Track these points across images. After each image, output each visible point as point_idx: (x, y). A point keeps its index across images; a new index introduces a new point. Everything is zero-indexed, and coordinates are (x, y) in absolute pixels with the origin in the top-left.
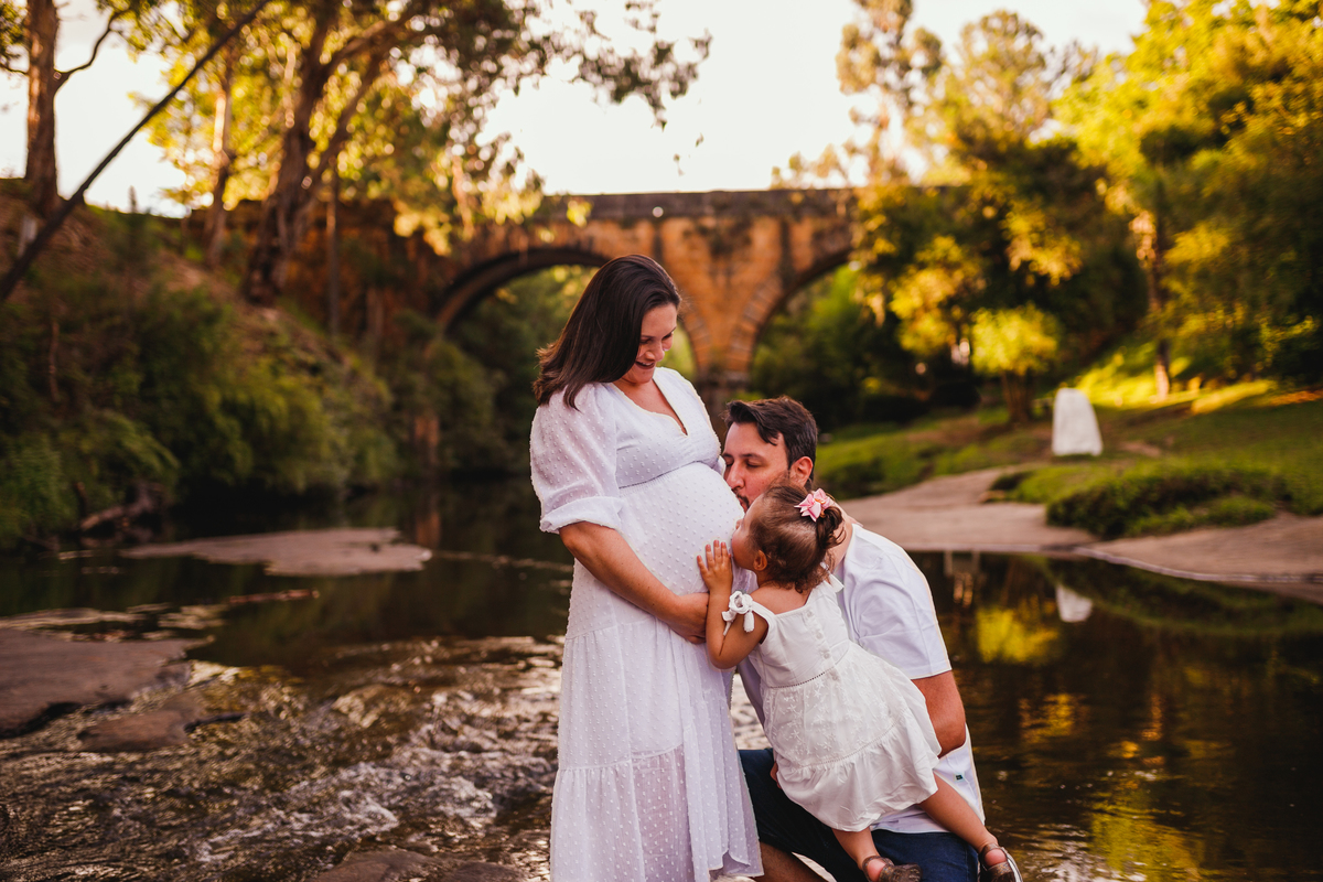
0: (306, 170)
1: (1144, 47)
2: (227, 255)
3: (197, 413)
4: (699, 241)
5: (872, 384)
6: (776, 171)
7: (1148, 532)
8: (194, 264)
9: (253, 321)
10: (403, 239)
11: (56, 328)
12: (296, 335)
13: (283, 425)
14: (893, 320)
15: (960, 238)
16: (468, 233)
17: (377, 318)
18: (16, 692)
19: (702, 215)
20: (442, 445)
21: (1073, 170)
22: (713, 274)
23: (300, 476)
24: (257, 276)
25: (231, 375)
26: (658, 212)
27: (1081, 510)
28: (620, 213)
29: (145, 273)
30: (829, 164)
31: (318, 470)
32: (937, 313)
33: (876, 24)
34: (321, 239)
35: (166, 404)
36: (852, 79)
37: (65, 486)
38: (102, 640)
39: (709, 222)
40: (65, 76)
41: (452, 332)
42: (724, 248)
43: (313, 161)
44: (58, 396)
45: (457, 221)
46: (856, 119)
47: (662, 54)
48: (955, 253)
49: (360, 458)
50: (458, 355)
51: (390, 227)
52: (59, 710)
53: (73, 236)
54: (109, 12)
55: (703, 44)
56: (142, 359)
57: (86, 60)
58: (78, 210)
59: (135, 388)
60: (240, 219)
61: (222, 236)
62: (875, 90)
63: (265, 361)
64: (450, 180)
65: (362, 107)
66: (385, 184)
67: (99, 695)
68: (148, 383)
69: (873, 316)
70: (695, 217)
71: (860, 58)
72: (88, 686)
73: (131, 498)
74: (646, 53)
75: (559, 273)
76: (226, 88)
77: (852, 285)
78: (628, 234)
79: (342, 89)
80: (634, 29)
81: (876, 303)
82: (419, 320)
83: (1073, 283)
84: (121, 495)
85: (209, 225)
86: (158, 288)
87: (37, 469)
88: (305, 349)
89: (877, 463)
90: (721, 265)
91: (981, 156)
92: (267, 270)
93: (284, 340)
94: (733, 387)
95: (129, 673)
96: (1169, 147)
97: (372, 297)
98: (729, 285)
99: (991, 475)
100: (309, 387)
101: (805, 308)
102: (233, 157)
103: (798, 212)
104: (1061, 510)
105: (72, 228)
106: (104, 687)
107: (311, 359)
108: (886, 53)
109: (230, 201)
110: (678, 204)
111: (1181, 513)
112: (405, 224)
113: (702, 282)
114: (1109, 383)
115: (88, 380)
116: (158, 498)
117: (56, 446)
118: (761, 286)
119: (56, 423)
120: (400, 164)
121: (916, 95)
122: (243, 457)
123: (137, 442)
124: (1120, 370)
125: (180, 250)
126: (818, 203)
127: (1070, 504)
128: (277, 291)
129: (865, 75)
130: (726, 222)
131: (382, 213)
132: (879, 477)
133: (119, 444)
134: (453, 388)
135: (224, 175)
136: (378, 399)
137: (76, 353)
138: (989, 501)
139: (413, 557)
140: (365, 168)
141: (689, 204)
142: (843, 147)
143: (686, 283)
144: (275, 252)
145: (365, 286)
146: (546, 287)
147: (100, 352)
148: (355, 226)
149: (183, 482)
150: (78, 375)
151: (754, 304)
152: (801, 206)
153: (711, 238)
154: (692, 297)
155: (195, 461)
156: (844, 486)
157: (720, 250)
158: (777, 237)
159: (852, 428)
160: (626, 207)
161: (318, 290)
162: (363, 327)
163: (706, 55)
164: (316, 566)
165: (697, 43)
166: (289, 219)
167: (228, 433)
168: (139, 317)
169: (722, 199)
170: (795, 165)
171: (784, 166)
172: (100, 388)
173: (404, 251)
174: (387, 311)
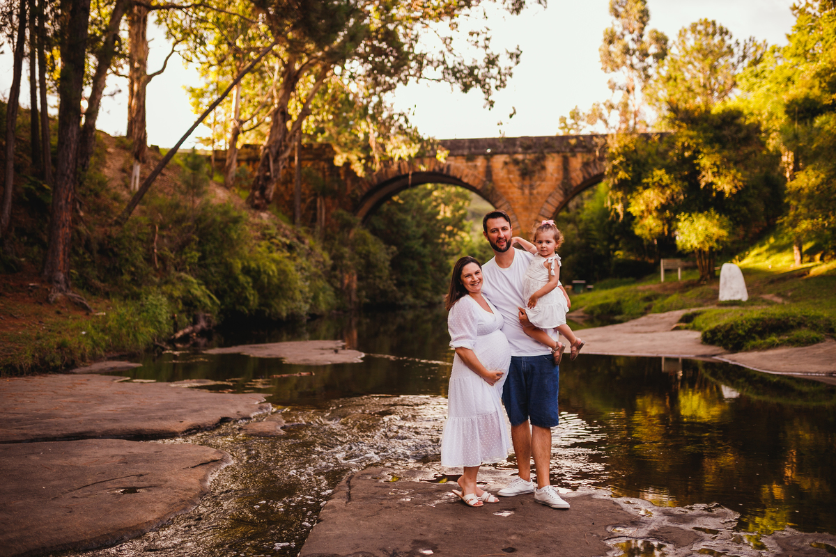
0: (285, 131)
1: (793, 44)
2: (238, 179)
3: (229, 274)
4: (512, 167)
5: (620, 254)
6: (563, 120)
7: (754, 348)
8: (220, 185)
9: (256, 220)
10: (338, 168)
11: (157, 228)
12: (279, 227)
13: (275, 281)
14: (630, 217)
15: (669, 170)
16: (377, 167)
17: (322, 215)
19: (515, 153)
20: (359, 290)
21: (740, 128)
22: (521, 188)
23: (283, 309)
24: (257, 193)
25: (246, 252)
26: (489, 151)
27: (720, 335)
28: (466, 152)
30: (596, 115)
31: (293, 305)
32: (655, 214)
33: (624, 28)
34: (291, 168)
35: (213, 269)
36: (610, 62)
37: (168, 316)
39: (520, 157)
40: (151, 77)
41: (366, 222)
42: (528, 173)
43: (289, 124)
44: (158, 265)
45: (370, 159)
46: (613, 87)
47: (491, 62)
48: (666, 179)
49: (315, 298)
50: (370, 237)
51: (331, 161)
52: (224, 420)
54: (173, 40)
55: (515, 56)
56: (200, 243)
57: (160, 69)
58: (156, 154)
59: (196, 260)
60: (244, 157)
61: (235, 168)
62: (624, 69)
63: (264, 244)
64: (367, 135)
65: (316, 95)
66: (327, 135)
67: (238, 415)
68: (203, 257)
69: (618, 215)
70: (511, 154)
71: (616, 49)
73: (195, 322)
74: (481, 63)
75: (429, 186)
77: (605, 197)
78: (470, 164)
79: (306, 85)
80: (475, 47)
81: (619, 207)
82: (347, 216)
83: (739, 195)
84: (191, 320)
85: (227, 162)
86: (208, 202)
87: (156, 306)
88: (285, 236)
89: (618, 303)
90: (527, 182)
91: (682, 120)
92: (263, 190)
93: (273, 231)
96: (803, 111)
97: (319, 202)
98: (531, 194)
99: (679, 313)
100: (288, 258)
101: (579, 207)
102: (241, 123)
103: (573, 150)
104: (709, 335)
106: (239, 412)
107: (288, 241)
108: (632, 46)
109: (239, 145)
110: (501, 146)
111: (774, 338)
112: (339, 160)
113: (515, 193)
114: (765, 255)
115: (173, 256)
116: (209, 321)
117: (163, 293)
118: (551, 195)
119: (158, 280)
120: (336, 125)
121: (651, 71)
122: (253, 298)
123: (198, 291)
124: (772, 248)
125: (211, 176)
126: (586, 144)
127: (714, 332)
128: (268, 202)
129: (619, 61)
130: (530, 157)
131: (323, 153)
132: (620, 313)
133: (189, 292)
134: (366, 256)
135: (236, 133)
136: (324, 263)
137: (166, 241)
138: (677, 328)
139: (356, 357)
140: (317, 127)
141: (507, 145)
142: (605, 104)
143: (506, 193)
144: (268, 179)
145: (316, 195)
146: (421, 194)
147: (179, 240)
148: (309, 160)
149: (221, 312)
150: (167, 252)
151: (546, 206)
152: (576, 146)
153: (521, 165)
154: (509, 201)
155: (228, 300)
156: (598, 317)
157: (526, 173)
158: (561, 166)
159: (607, 281)
160: (469, 148)
161: (288, 198)
162: (314, 219)
163: (517, 63)
164: (308, 360)
165: (511, 56)
166: (276, 161)
167: (246, 285)
168: (198, 221)
169: (528, 143)
170: (575, 115)
171: (568, 116)
172: (178, 260)
173: (339, 175)
174: (328, 210)
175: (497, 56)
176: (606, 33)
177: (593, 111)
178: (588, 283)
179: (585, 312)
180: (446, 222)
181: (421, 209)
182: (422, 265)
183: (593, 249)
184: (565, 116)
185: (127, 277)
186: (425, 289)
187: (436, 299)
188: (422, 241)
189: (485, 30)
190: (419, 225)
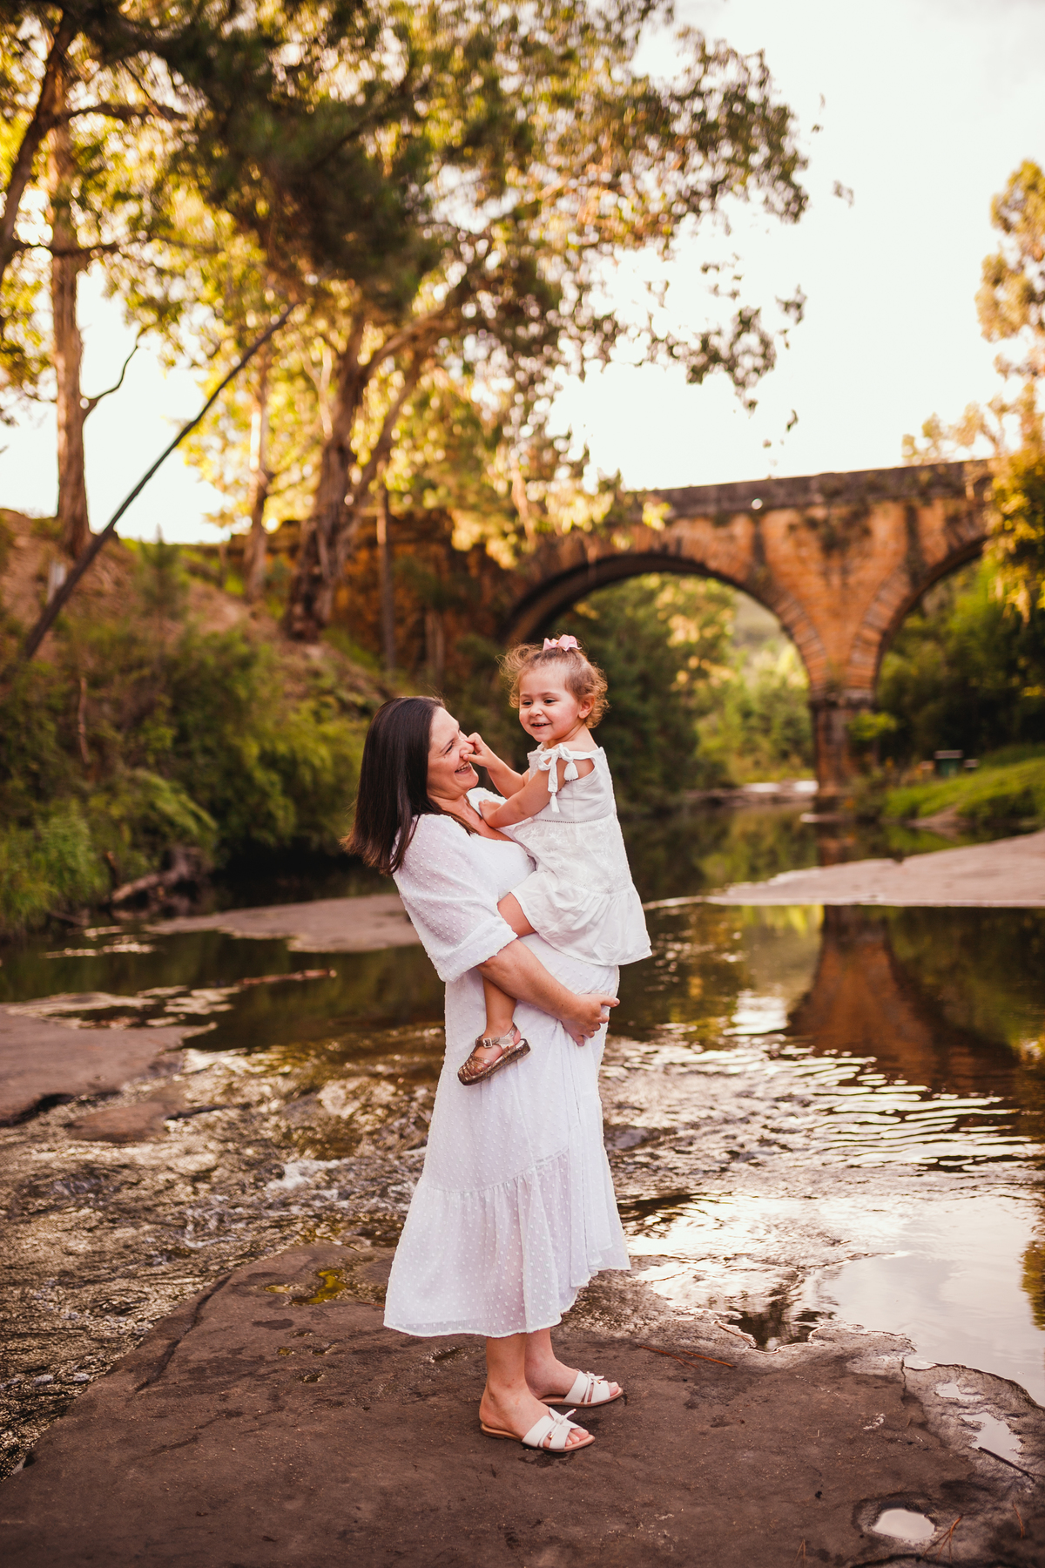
0: (347, 485)
2: (269, 585)
3: (235, 770)
4: (805, 535)
5: (1032, 695)
6: (909, 441)
8: (234, 598)
9: (296, 661)
10: (463, 555)
11: (84, 684)
12: (342, 673)
13: (328, 778)
16: (529, 546)
17: (438, 645)
18: (12, 1083)
19: (810, 504)
22: (825, 574)
24: (298, 609)
25: (269, 725)
26: (757, 504)
28: (712, 509)
29: (176, 616)
30: (972, 427)
33: (1025, 251)
34: (373, 558)
35: (201, 760)
36: (997, 322)
37: (92, 856)
38: (108, 1027)
39: (819, 513)
40: (93, 403)
42: (839, 542)
43: (355, 475)
44: (88, 756)
45: (520, 532)
47: (746, 323)
51: (447, 540)
52: (49, 1102)
53: (103, 576)
54: (136, 327)
55: (794, 307)
56: (175, 710)
57: (115, 383)
58: (110, 546)
59: (168, 743)
60: (284, 543)
61: (263, 564)
62: (1027, 332)
63: (308, 705)
64: (510, 484)
65: (407, 409)
66: (442, 491)
67: (92, 1086)
68: (182, 737)
69: (1019, 616)
70: (802, 508)
71: (1007, 294)
72: (79, 1077)
73: (167, 864)
74: (729, 328)
75: (652, 581)
76: (261, 400)
77: (992, 580)
78: (722, 532)
79: (383, 391)
80: (713, 297)
81: (1020, 598)
82: (484, 645)
84: (156, 862)
85: (248, 554)
86: (190, 632)
87: (65, 839)
88: (353, 688)
89: (1027, 794)
90: (835, 563)
92: (309, 601)
93: (329, 680)
94: (855, 706)
95: (124, 1063)
97: (431, 622)
98: (845, 585)
100: (356, 732)
101: (945, 606)
102: (271, 476)
103: (926, 494)
105: (104, 568)
106: (98, 1078)
107: (359, 700)
108: (1040, 285)
109: (271, 523)
110: (781, 494)
112: (465, 533)
113: (813, 584)
115: (120, 737)
116: (196, 864)
117: (86, 813)
118: (884, 585)
119: (87, 786)
120: (455, 468)
122: (285, 814)
123: (172, 802)
125: (219, 583)
126: (946, 479)
128: (321, 625)
129: (1015, 316)
130: (839, 511)
131: (433, 528)
132: (1031, 812)
133: (152, 806)
137: (106, 708)
140: (417, 476)
141: (793, 492)
142: (990, 405)
143: (794, 586)
144: (317, 581)
145: (423, 610)
146: (635, 596)
147: (130, 706)
148: (409, 542)
149: (223, 843)
150: (109, 732)
151: (876, 607)
152: (930, 485)
153: (823, 530)
154: (802, 602)
155: (234, 820)
156: (988, 823)
157: (833, 544)
158: (902, 525)
159: (1008, 751)
160: (718, 501)
161: (370, 618)
162: (423, 657)
163: (799, 319)
164: (342, 940)
165: (787, 306)
166: (331, 544)
167: (268, 788)
168: (170, 666)
169: (833, 484)
170: (931, 431)
171: (917, 433)
172: (132, 745)
173: (466, 568)
174: (448, 637)
175: (757, 312)
176: (987, 264)
177: (969, 420)
178: (968, 754)
179: (960, 814)
180: (688, 651)
181: (633, 627)
182: (642, 736)
183: (975, 689)
184: (912, 433)
185: (18, 783)
186: (648, 782)
187: (672, 800)
188: (637, 690)
189: (731, 260)
190: (630, 658)
